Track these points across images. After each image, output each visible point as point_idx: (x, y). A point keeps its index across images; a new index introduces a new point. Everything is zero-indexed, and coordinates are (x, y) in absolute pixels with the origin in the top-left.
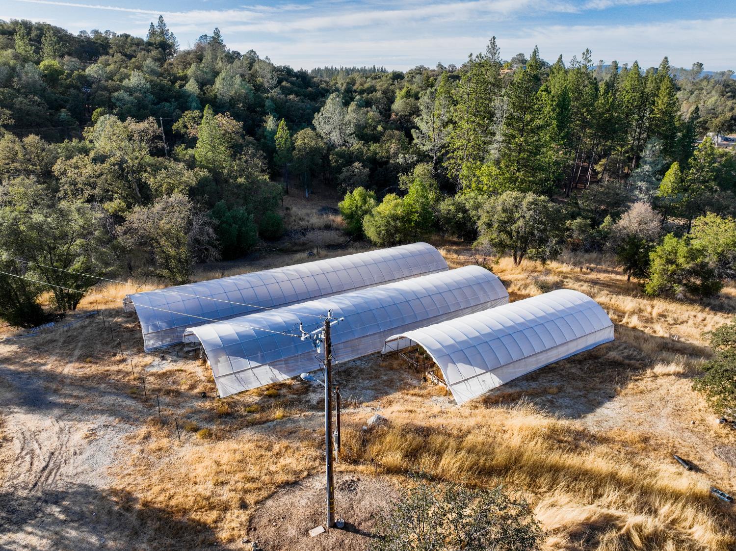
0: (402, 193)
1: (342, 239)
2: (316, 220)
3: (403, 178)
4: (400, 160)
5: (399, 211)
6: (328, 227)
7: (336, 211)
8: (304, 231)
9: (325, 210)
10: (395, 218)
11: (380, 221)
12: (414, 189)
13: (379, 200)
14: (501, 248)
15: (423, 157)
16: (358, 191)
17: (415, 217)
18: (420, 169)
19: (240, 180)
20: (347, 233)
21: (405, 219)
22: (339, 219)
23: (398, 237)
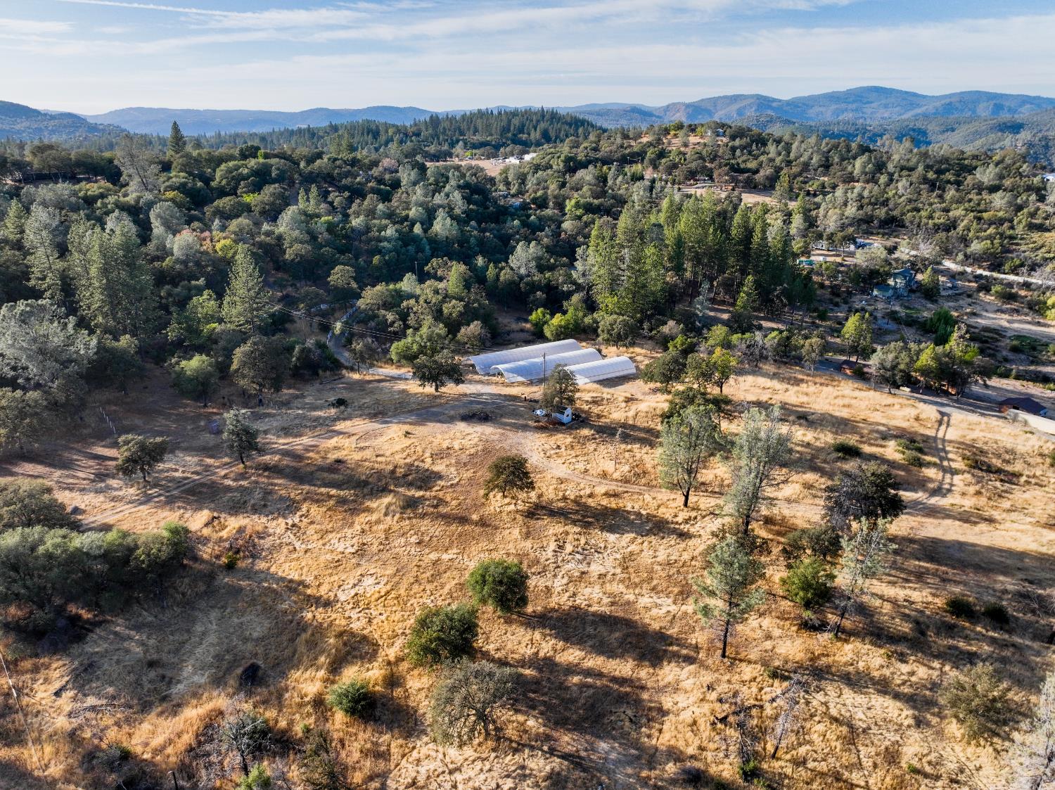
0: (565, 313)
1: (531, 338)
2: (514, 326)
3: (565, 304)
4: (565, 289)
5: (563, 323)
6: (522, 330)
7: (526, 321)
8: (508, 333)
9: (519, 319)
10: (561, 327)
11: (553, 328)
12: (571, 310)
13: (553, 315)
14: (607, 341)
15: (579, 288)
16: (540, 310)
17: (571, 326)
18: (576, 298)
19: (476, 305)
20: (534, 334)
21: (566, 327)
22: (528, 326)
23: (562, 336)
